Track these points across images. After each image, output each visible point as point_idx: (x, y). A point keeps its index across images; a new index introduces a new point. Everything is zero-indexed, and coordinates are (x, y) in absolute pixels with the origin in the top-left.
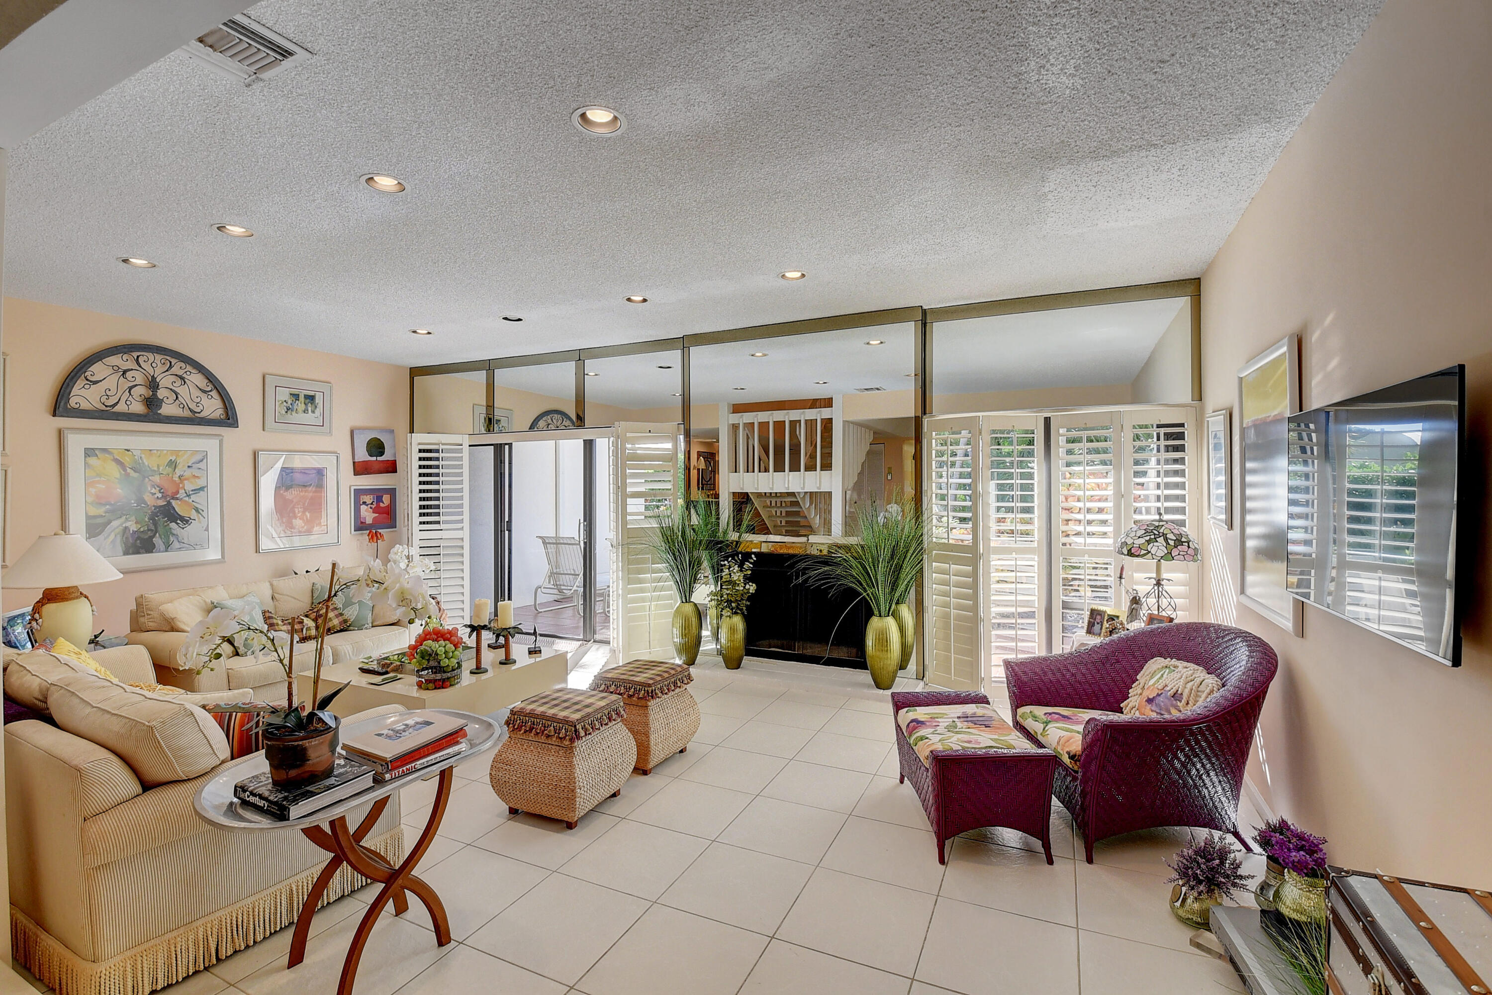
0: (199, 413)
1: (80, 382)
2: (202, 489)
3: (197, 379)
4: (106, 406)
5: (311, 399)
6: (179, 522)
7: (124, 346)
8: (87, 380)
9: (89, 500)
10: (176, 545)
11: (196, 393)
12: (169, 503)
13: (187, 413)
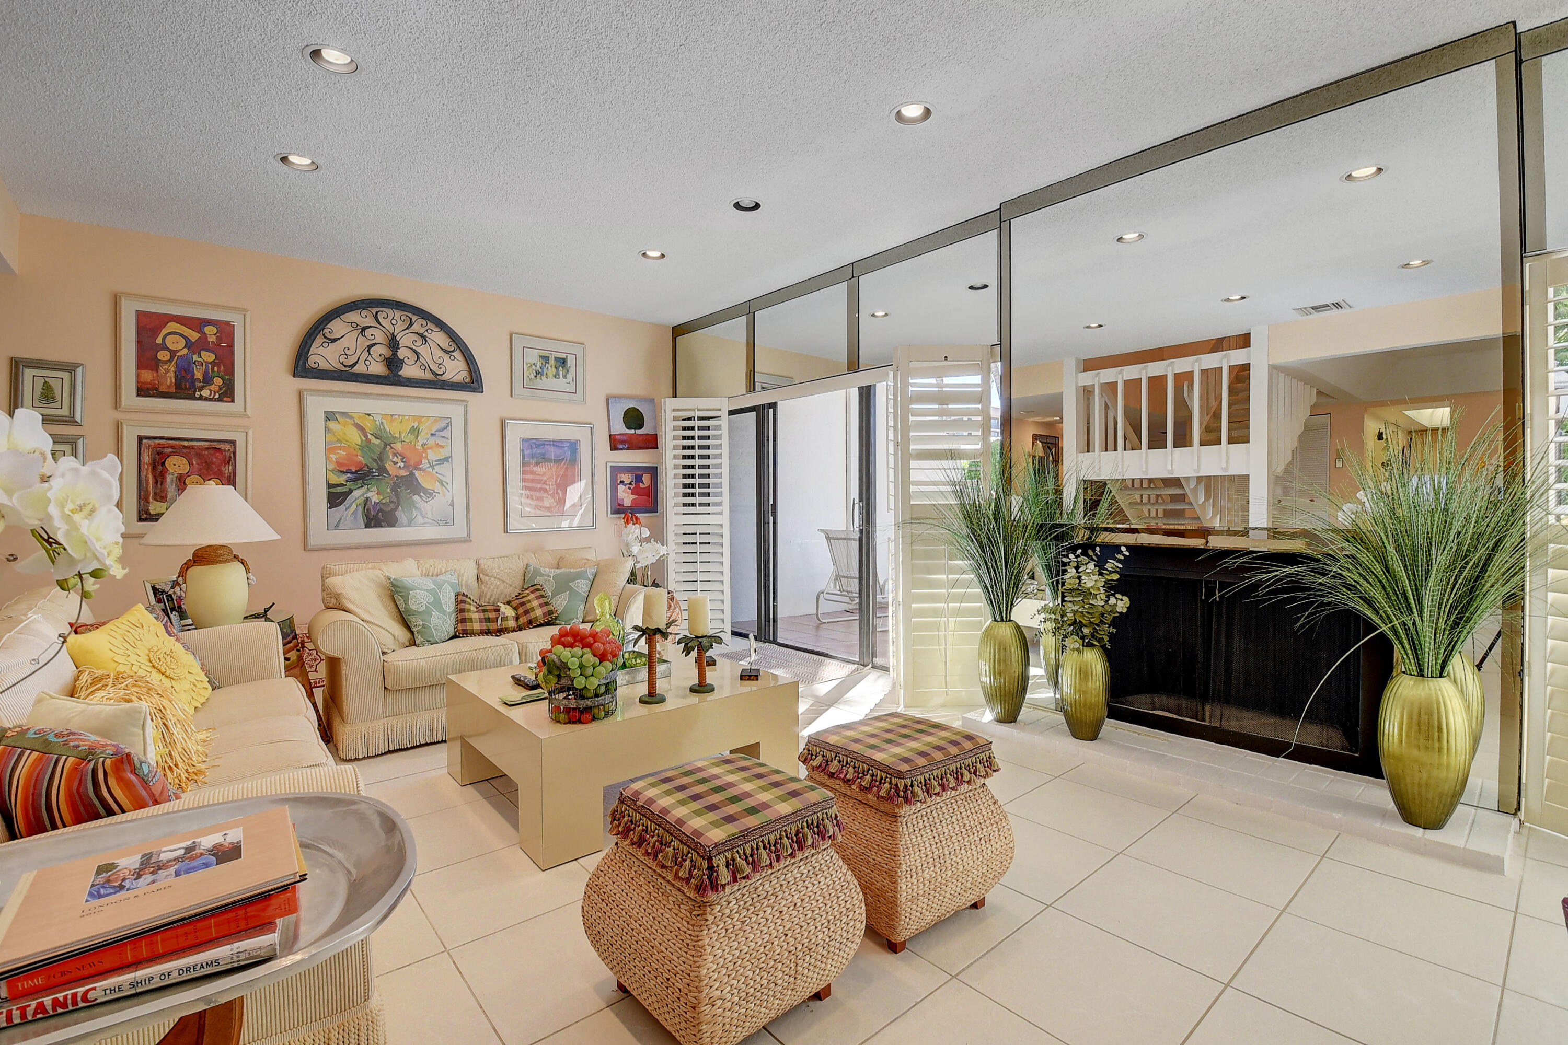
0: (441, 375)
1: (319, 339)
2: (446, 459)
3: (439, 338)
4: (345, 366)
5: (562, 362)
6: (422, 494)
7: (363, 301)
8: (325, 337)
9: (330, 467)
10: (420, 520)
11: (438, 353)
12: (412, 474)
13: (429, 376)
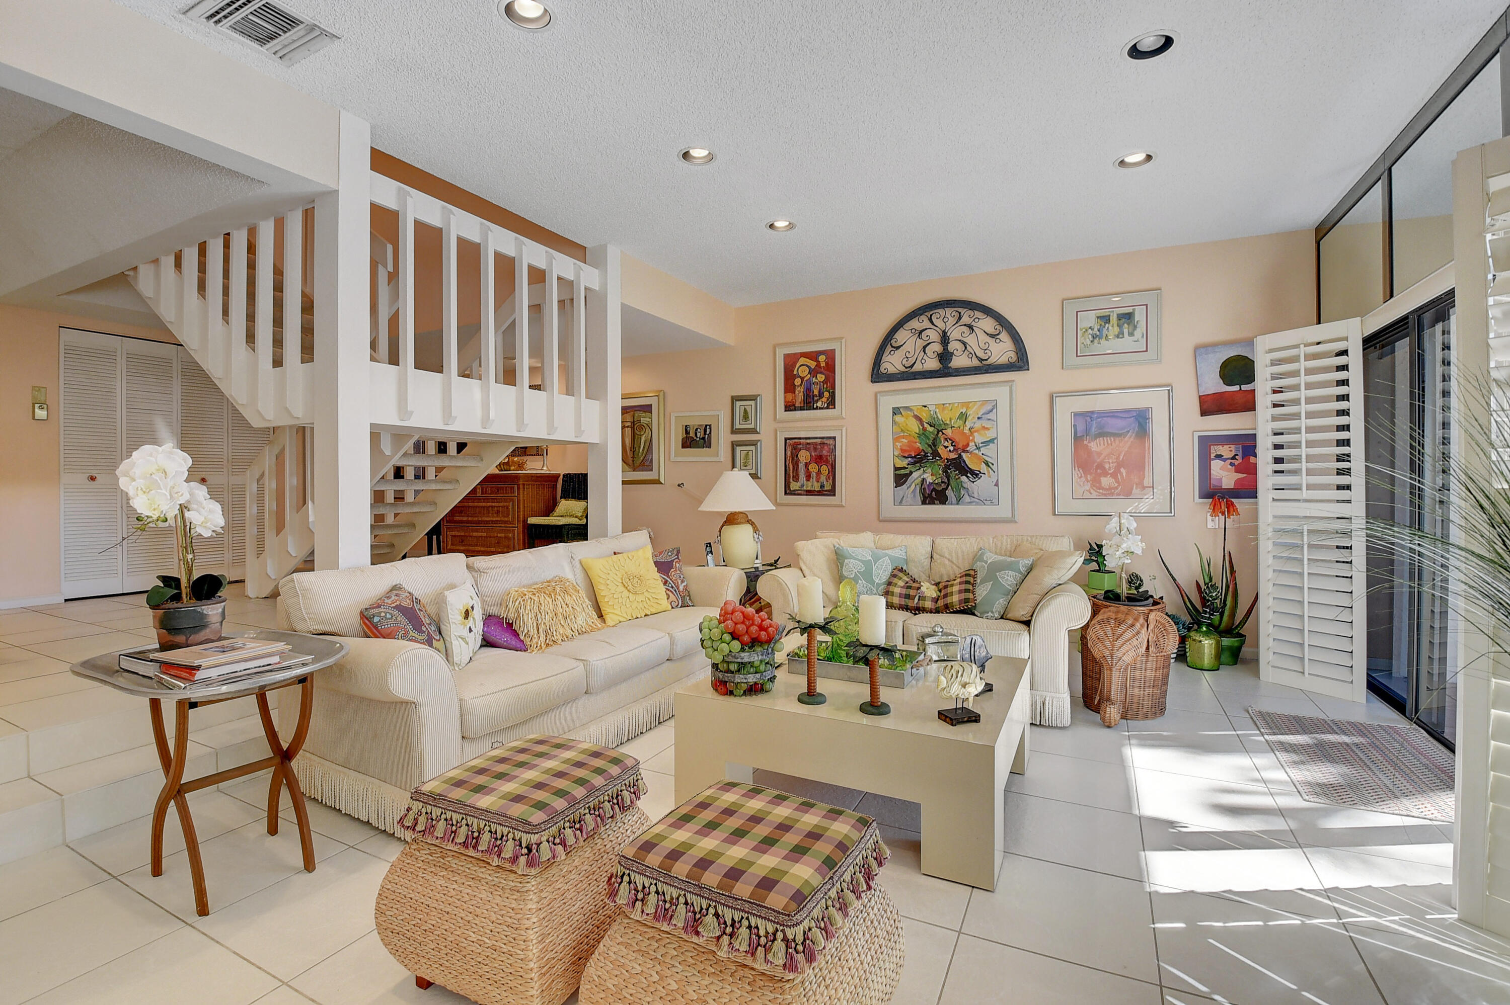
0: (986, 360)
1: (889, 348)
2: (992, 441)
3: (987, 324)
4: (906, 368)
5: (1127, 317)
6: (969, 475)
8: (892, 347)
9: (896, 453)
10: (967, 499)
11: (983, 338)
12: (960, 456)
13: (976, 363)
